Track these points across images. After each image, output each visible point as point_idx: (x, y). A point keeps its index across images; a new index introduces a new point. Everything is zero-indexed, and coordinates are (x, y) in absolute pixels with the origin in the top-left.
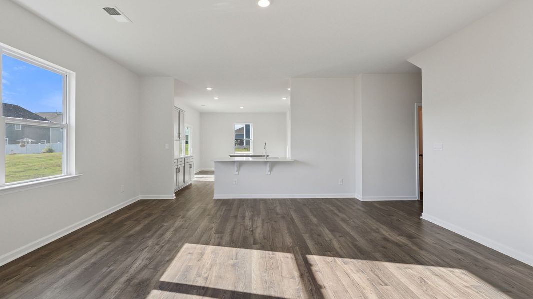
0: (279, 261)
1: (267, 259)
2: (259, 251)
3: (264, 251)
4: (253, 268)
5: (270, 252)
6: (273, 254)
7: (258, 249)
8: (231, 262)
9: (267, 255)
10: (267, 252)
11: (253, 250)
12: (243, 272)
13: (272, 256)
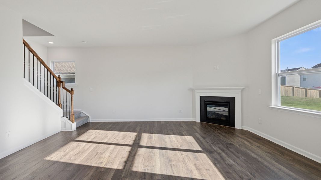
0: (142, 164)
1: (150, 165)
2: (155, 173)
3: (151, 172)
4: (159, 160)
5: (146, 171)
6: (145, 169)
7: (156, 174)
8: (173, 163)
9: (149, 168)
10: (149, 172)
11: (160, 173)
12: (164, 157)
13: (146, 168)
